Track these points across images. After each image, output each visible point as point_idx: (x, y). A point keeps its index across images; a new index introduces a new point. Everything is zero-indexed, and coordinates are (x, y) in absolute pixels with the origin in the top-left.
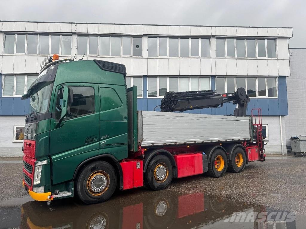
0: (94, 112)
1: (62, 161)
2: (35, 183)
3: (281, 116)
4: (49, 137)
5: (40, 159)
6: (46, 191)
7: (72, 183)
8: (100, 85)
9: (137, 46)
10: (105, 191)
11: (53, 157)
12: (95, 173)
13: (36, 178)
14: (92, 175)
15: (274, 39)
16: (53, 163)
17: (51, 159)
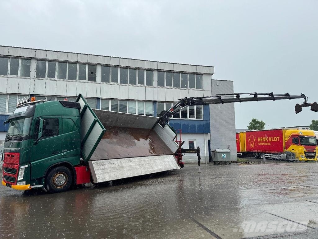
0: (58, 134)
1: (37, 165)
2: (19, 180)
3: (205, 134)
4: (30, 150)
5: (24, 164)
6: (27, 184)
7: (43, 179)
8: (63, 117)
9: (92, 73)
10: (64, 185)
11: (32, 163)
12: (58, 174)
13: (19, 176)
14: (56, 175)
15: (201, 74)
16: (32, 167)
17: (30, 164)
